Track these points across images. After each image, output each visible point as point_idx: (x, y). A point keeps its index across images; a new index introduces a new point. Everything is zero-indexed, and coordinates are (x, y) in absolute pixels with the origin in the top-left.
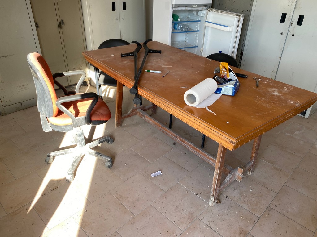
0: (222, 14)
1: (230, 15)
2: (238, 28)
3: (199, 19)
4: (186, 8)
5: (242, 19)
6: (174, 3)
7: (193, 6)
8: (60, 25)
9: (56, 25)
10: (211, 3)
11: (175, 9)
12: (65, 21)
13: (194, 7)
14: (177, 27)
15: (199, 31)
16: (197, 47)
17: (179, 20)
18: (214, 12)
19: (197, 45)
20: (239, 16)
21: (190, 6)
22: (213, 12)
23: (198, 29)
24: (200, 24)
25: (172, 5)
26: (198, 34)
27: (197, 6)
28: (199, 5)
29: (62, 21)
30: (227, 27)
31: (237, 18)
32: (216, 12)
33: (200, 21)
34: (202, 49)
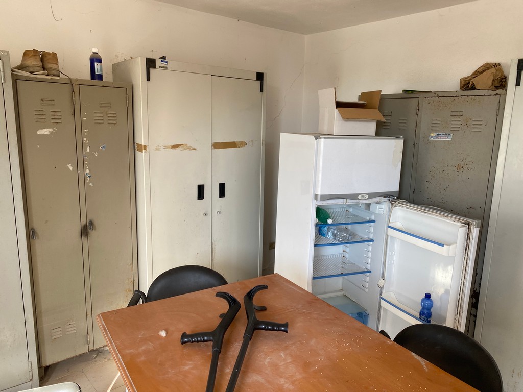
0: (424, 214)
1: (444, 219)
2: (467, 248)
3: (373, 218)
4: (345, 200)
5: (475, 231)
6: (319, 193)
7: (359, 197)
8: (86, 230)
9: (77, 230)
10: (398, 190)
11: (320, 203)
12: (96, 223)
13: (363, 198)
14: (325, 232)
15: (372, 241)
16: (370, 272)
17: (330, 221)
18: (407, 208)
19: (369, 267)
20: (469, 224)
21: (354, 197)
22: (404, 208)
23: (371, 237)
24: (373, 226)
25: (316, 196)
26: (370, 247)
27: (367, 197)
28: (372, 196)
29: (91, 223)
30: (442, 245)
31: (464, 229)
32: (410, 209)
33: (374, 221)
34: (383, 282)
